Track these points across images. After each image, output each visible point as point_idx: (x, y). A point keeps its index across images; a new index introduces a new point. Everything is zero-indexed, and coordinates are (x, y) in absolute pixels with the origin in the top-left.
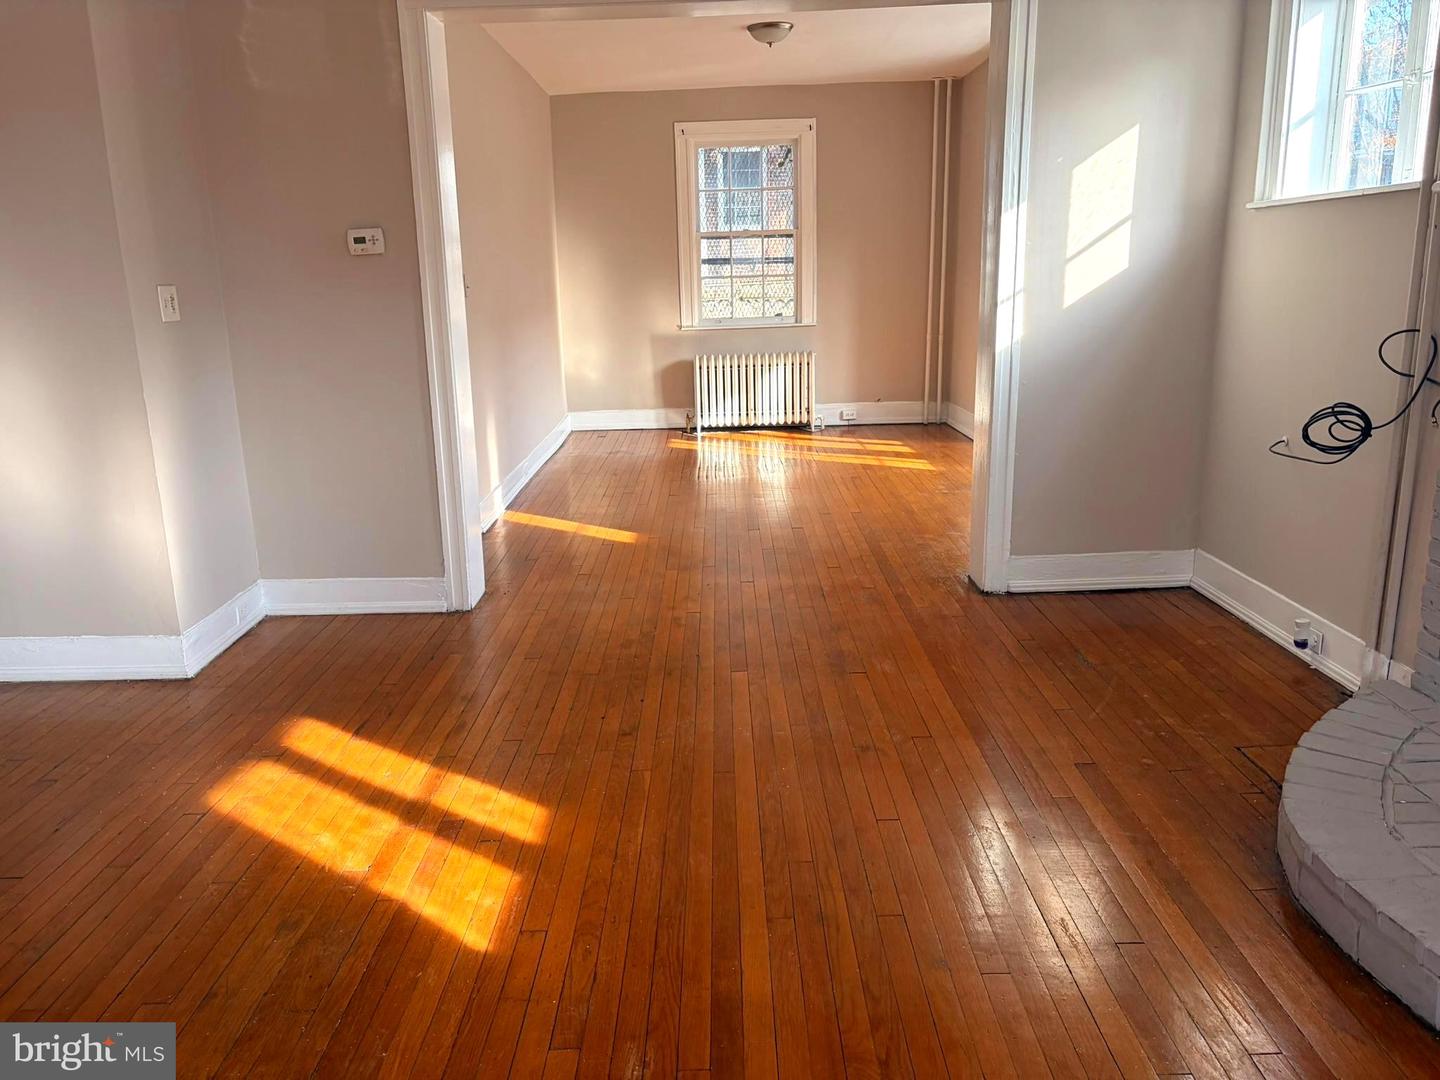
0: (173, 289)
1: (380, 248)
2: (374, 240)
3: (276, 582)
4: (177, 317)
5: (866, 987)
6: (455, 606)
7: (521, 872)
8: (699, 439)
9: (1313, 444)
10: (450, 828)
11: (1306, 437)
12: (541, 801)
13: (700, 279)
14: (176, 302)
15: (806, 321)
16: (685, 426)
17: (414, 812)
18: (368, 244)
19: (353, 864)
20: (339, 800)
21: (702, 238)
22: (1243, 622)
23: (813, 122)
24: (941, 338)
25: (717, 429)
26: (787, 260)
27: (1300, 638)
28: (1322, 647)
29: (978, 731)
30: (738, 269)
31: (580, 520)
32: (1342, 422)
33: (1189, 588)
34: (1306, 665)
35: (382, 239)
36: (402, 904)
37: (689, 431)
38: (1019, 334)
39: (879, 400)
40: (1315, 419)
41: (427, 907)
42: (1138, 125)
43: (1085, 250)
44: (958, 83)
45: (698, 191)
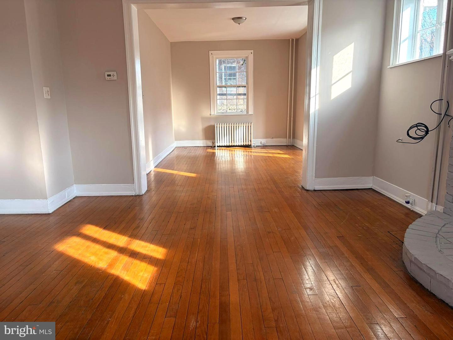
0: (49, 88)
1: (115, 78)
2: (113, 75)
3: (80, 185)
4: (49, 97)
5: (270, 299)
6: (137, 194)
7: (157, 267)
8: (216, 149)
9: (410, 137)
10: (134, 255)
11: (408, 134)
12: (164, 247)
13: (217, 99)
14: (49, 92)
15: (250, 113)
16: (212, 146)
17: (122, 250)
18: (112, 77)
19: (102, 265)
20: (97, 247)
21: (218, 87)
22: (389, 198)
23: (252, 51)
24: (292, 119)
25: (222, 146)
26: (245, 94)
27: (407, 200)
28: (414, 203)
29: (306, 228)
30: (229, 97)
31: (178, 170)
32: (419, 129)
33: (371, 189)
34: (409, 209)
35: (116, 75)
36: (118, 276)
37: (213, 147)
38: (317, 108)
39: (273, 138)
40: (411, 128)
41: (126, 277)
42: (354, 43)
43: (337, 81)
44: (297, 40)
45: (216, 72)
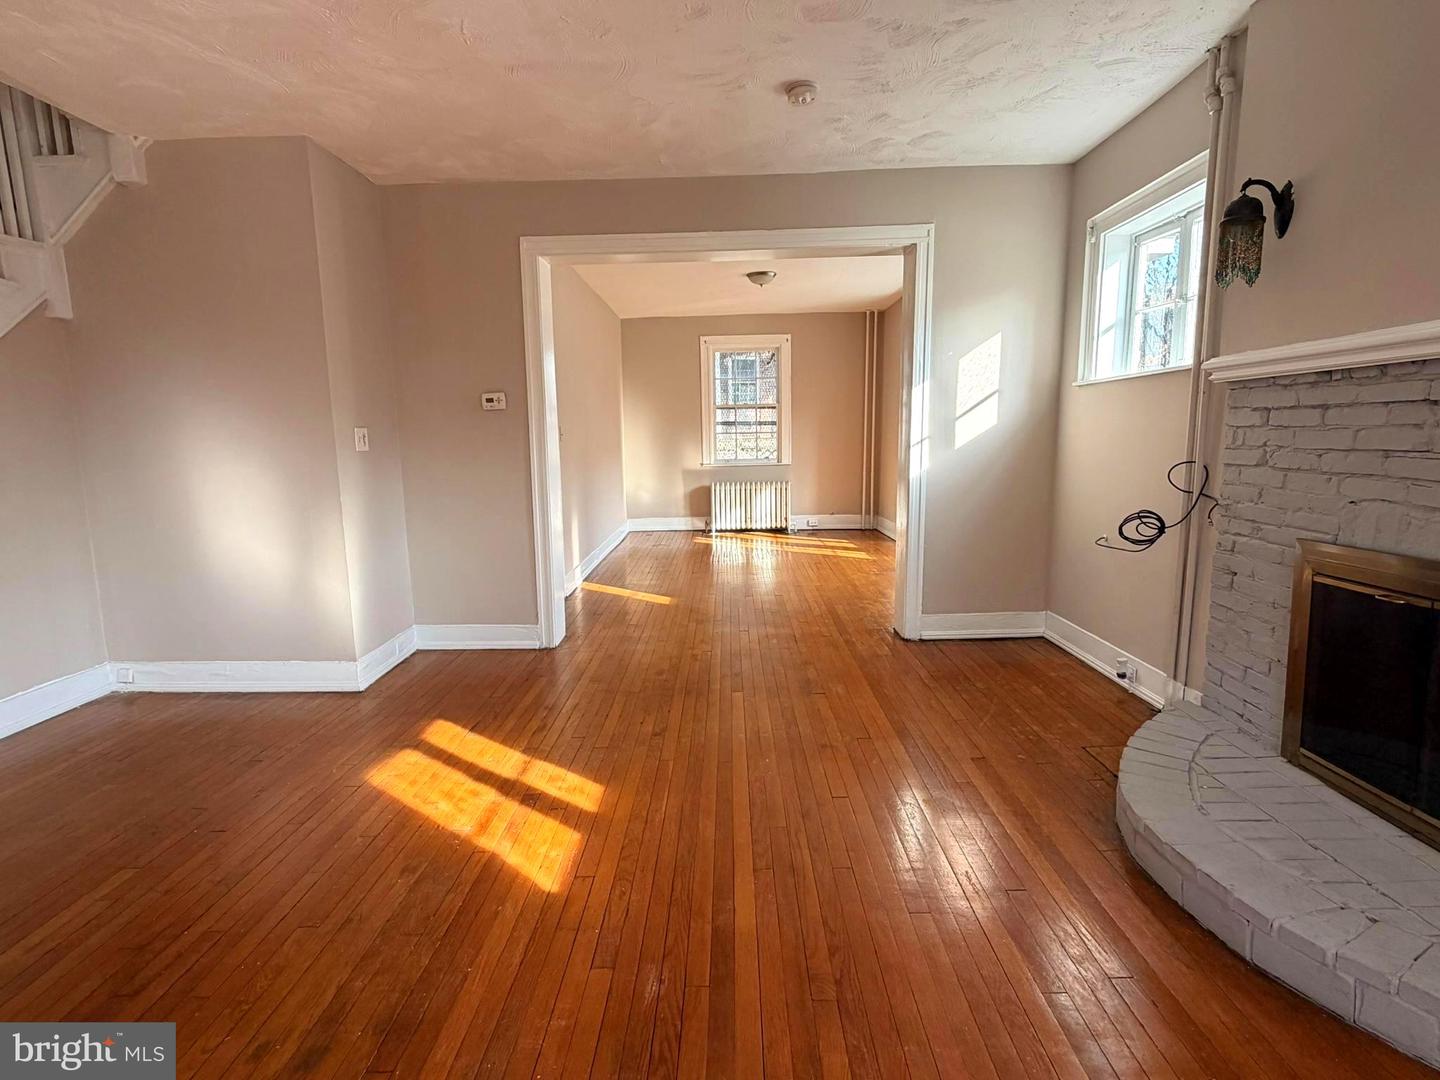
0: (367, 430)
1: (503, 405)
2: (499, 401)
3: (425, 627)
4: (367, 448)
5: (825, 923)
6: (545, 645)
7: (579, 832)
8: (714, 537)
9: (1126, 538)
10: (531, 798)
11: (1121, 533)
12: (596, 780)
13: (715, 434)
14: (366, 439)
15: (784, 462)
16: (704, 529)
17: (506, 787)
18: (495, 403)
19: (462, 825)
20: (458, 776)
21: (717, 408)
22: (1081, 661)
23: (789, 337)
24: (872, 473)
25: (726, 531)
26: (773, 423)
27: (1121, 671)
28: (1135, 678)
29: (902, 733)
30: (741, 429)
31: (632, 589)
32: (1145, 523)
33: (1043, 637)
34: (1125, 691)
35: (504, 399)
36: (493, 853)
37: (707, 532)
38: (926, 464)
39: (833, 514)
40: (1127, 521)
41: (512, 856)
42: (1000, 334)
43: (968, 412)
44: (882, 314)
45: (715, 379)
